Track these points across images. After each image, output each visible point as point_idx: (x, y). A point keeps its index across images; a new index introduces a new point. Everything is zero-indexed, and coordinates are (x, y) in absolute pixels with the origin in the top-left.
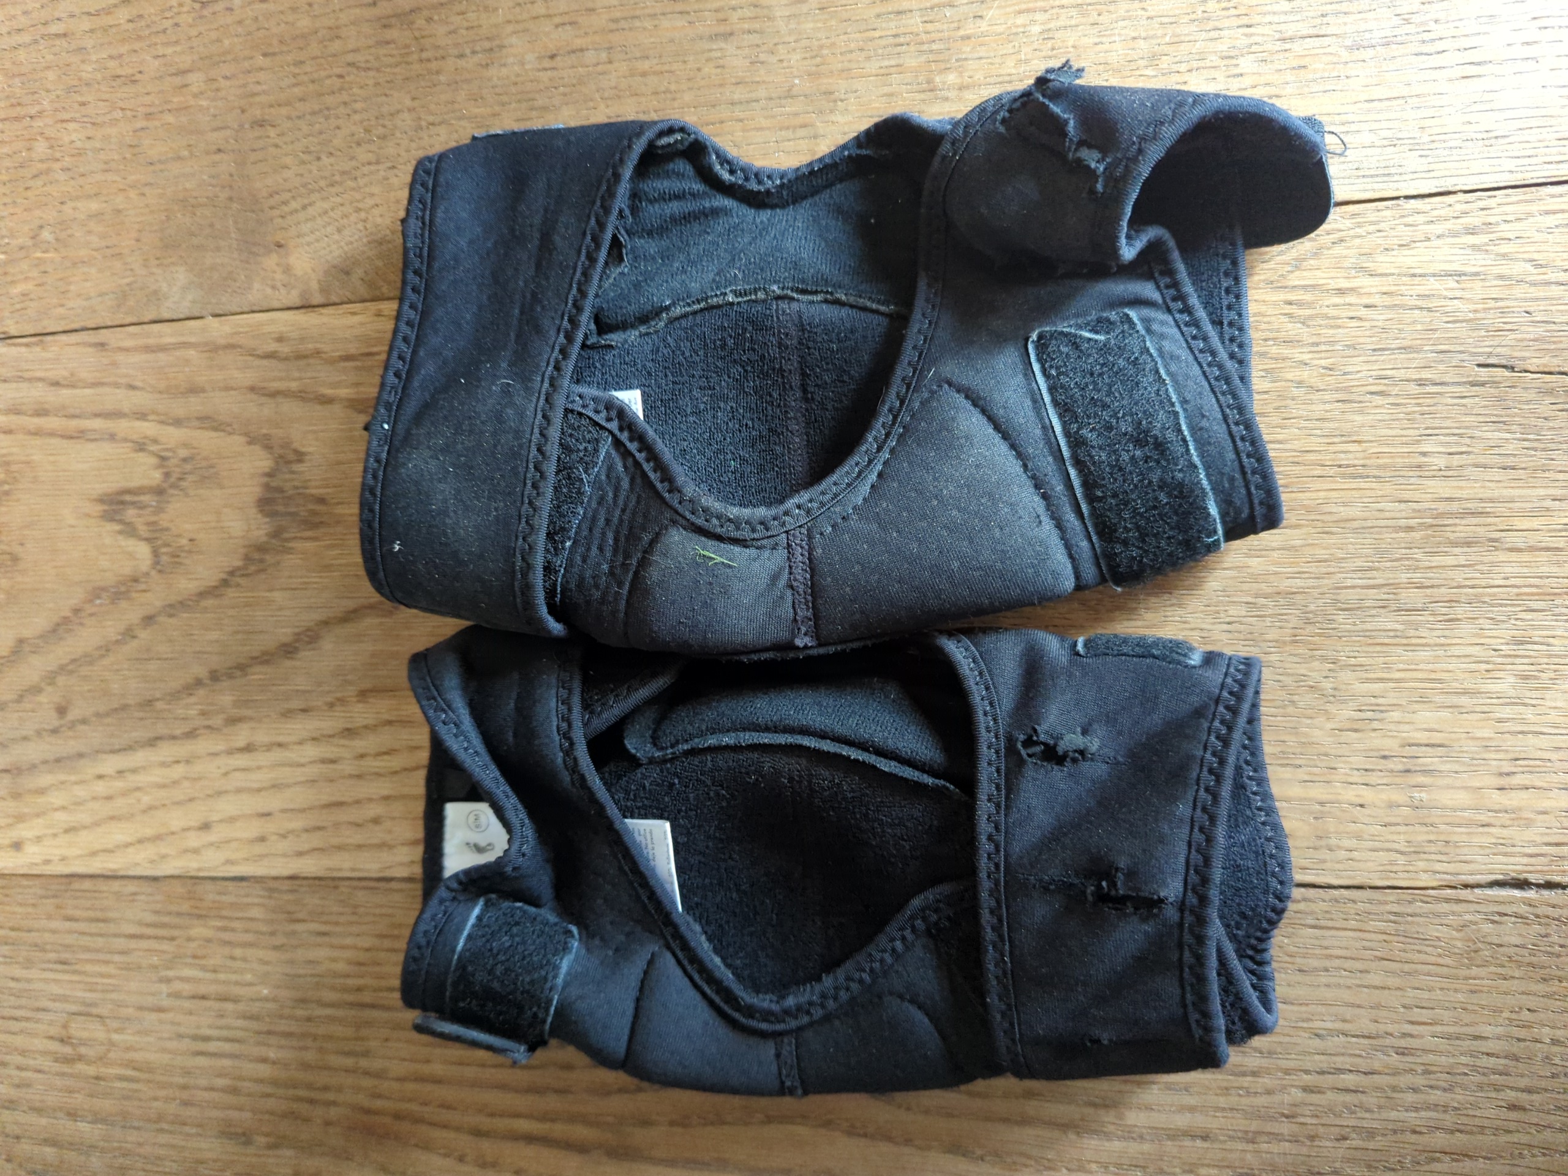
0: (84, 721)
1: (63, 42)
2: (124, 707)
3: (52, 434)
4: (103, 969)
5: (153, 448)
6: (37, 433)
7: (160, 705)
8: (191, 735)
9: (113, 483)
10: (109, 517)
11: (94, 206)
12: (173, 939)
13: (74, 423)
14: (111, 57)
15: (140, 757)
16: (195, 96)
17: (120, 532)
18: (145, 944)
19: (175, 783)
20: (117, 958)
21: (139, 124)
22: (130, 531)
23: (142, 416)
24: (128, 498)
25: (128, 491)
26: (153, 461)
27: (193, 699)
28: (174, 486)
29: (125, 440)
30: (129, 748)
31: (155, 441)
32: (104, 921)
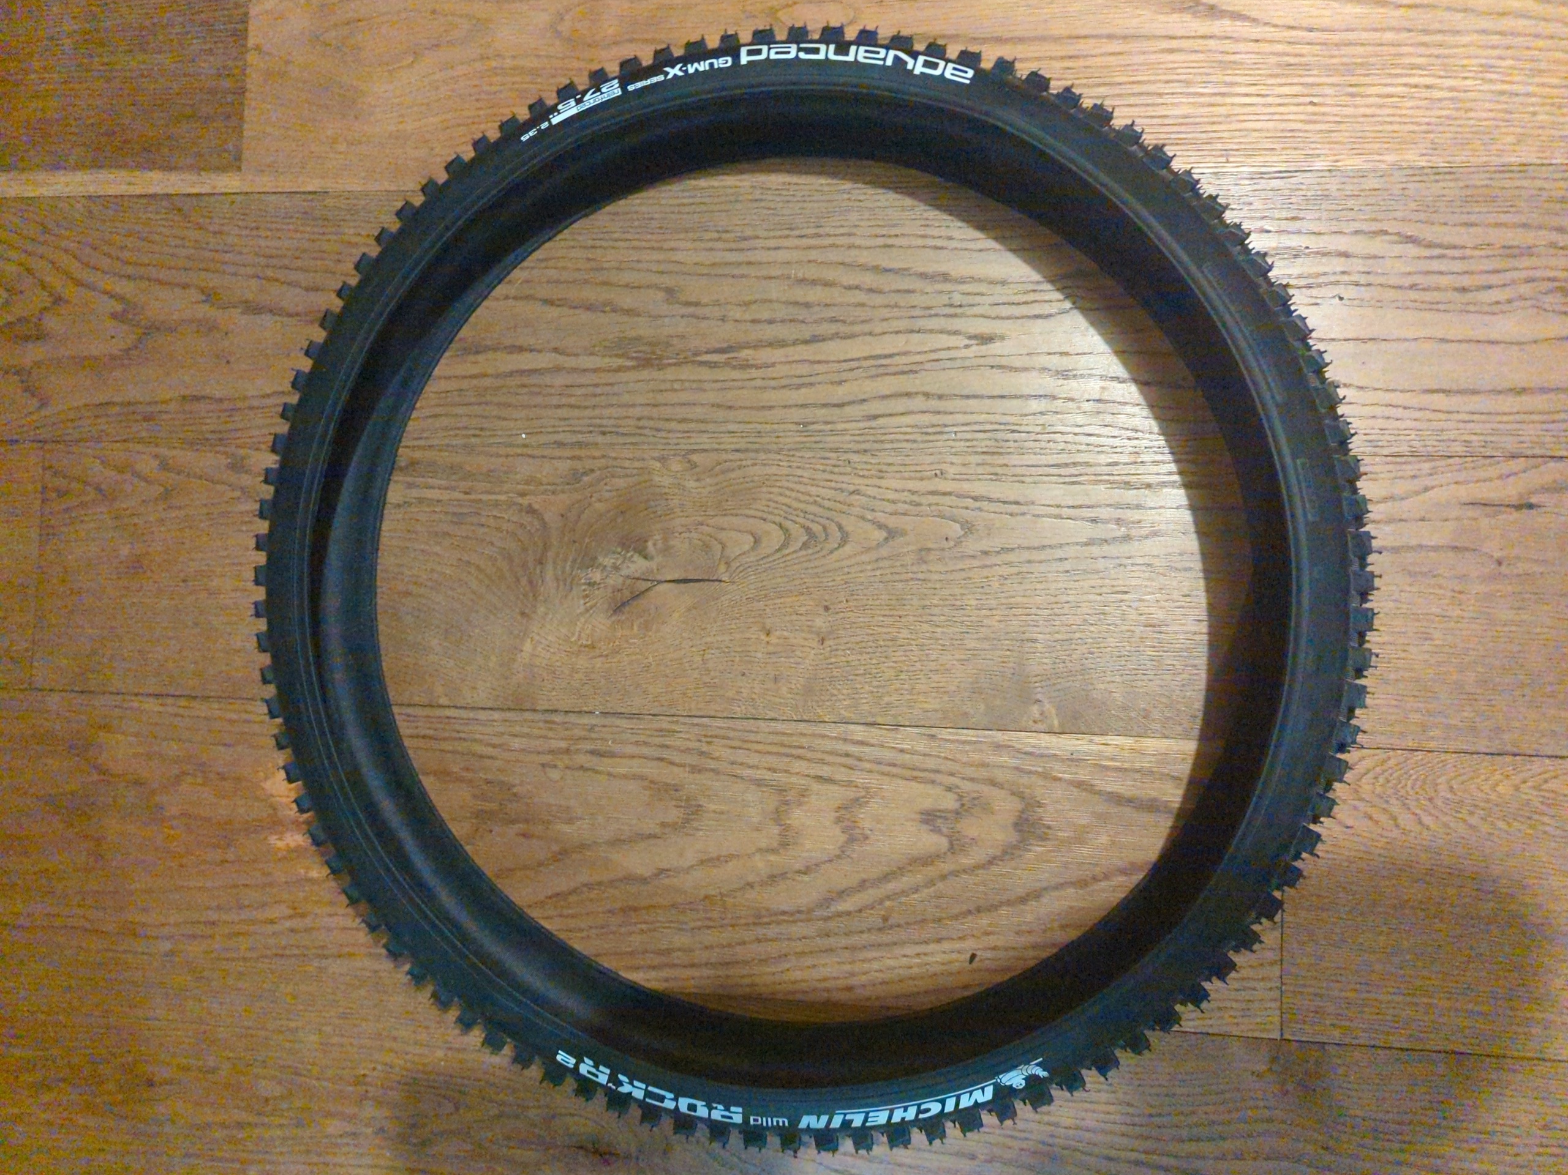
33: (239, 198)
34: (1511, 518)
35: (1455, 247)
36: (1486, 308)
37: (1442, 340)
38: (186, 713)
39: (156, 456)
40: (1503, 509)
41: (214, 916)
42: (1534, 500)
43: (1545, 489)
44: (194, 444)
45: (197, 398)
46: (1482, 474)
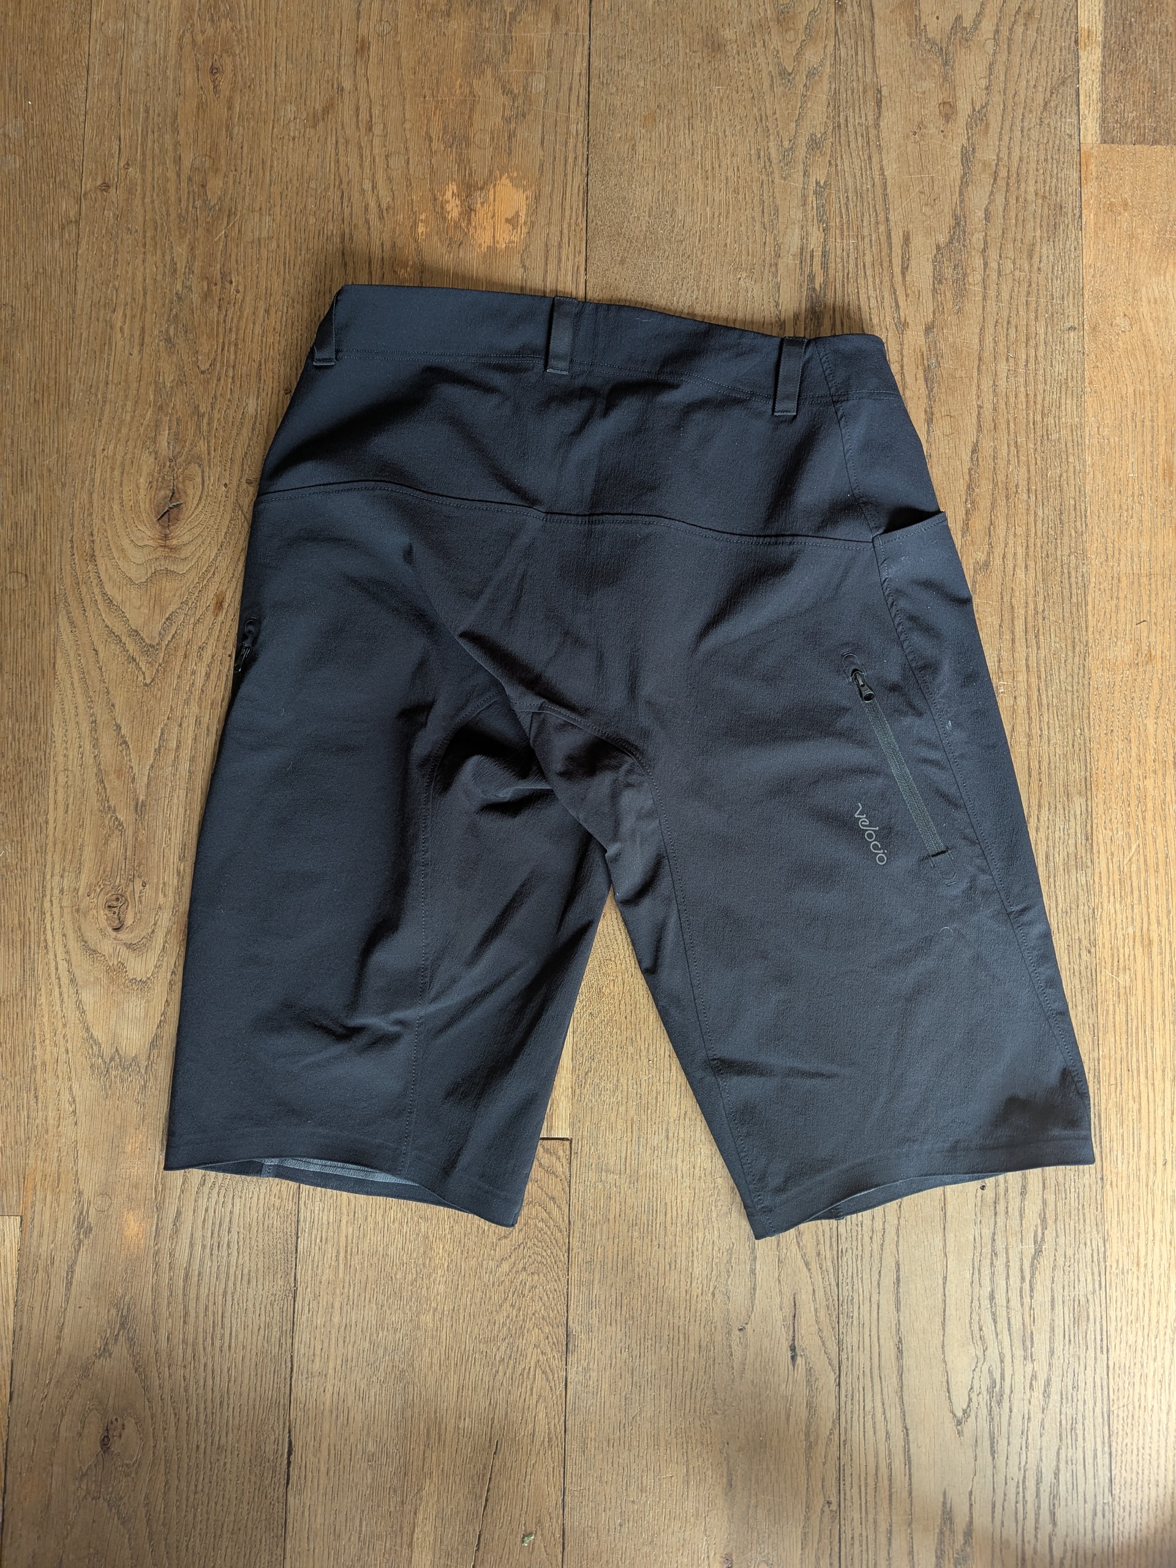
33: (1075, 143)
34: (783, 1340)
35: (1032, 1290)
36: (975, 1317)
37: (945, 1278)
38: (574, 99)
39: (822, 64)
40: (791, 1333)
41: (378, 130)
42: (799, 1360)
43: (809, 1371)
44: (835, 102)
45: (879, 103)
46: (822, 1313)
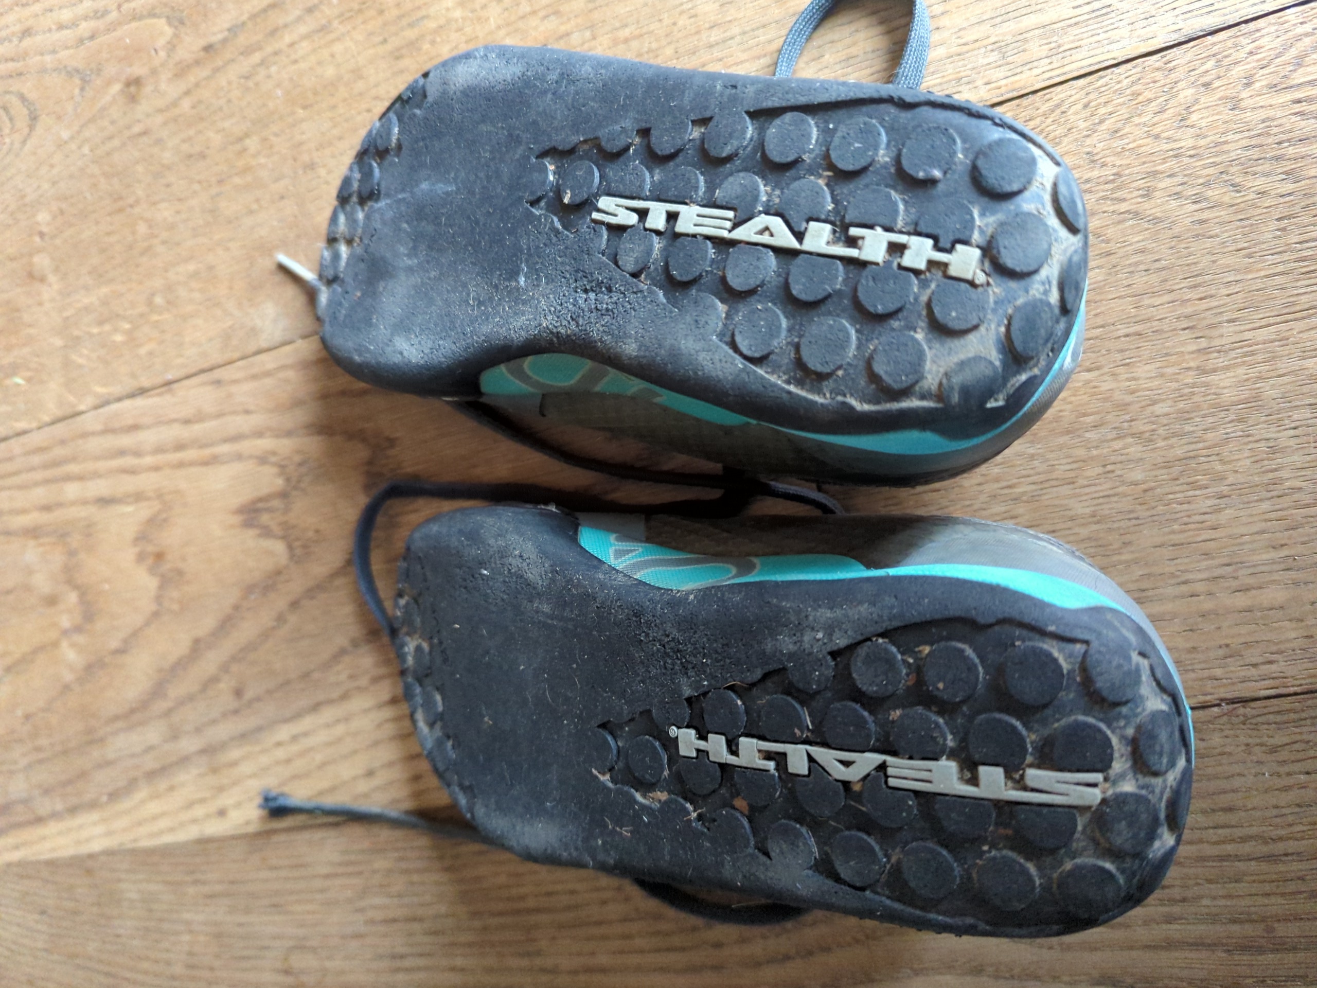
0: (258, 699)
1: (145, 139)
2: (288, 682)
3: (192, 464)
4: (309, 907)
5: (273, 459)
6: (181, 465)
7: (316, 675)
8: (345, 697)
9: (246, 495)
10: (248, 524)
11: (191, 267)
12: (360, 873)
13: (207, 452)
14: (184, 141)
15: (307, 723)
16: (254, 156)
17: (260, 536)
18: (338, 882)
19: (339, 740)
20: (318, 896)
21: (214, 191)
22: (266, 532)
23: (259, 434)
24: (260, 505)
25: (261, 500)
26: (275, 470)
27: (340, 667)
28: (295, 488)
29: (251, 457)
30: (297, 716)
31: (274, 453)
32: (302, 866)
